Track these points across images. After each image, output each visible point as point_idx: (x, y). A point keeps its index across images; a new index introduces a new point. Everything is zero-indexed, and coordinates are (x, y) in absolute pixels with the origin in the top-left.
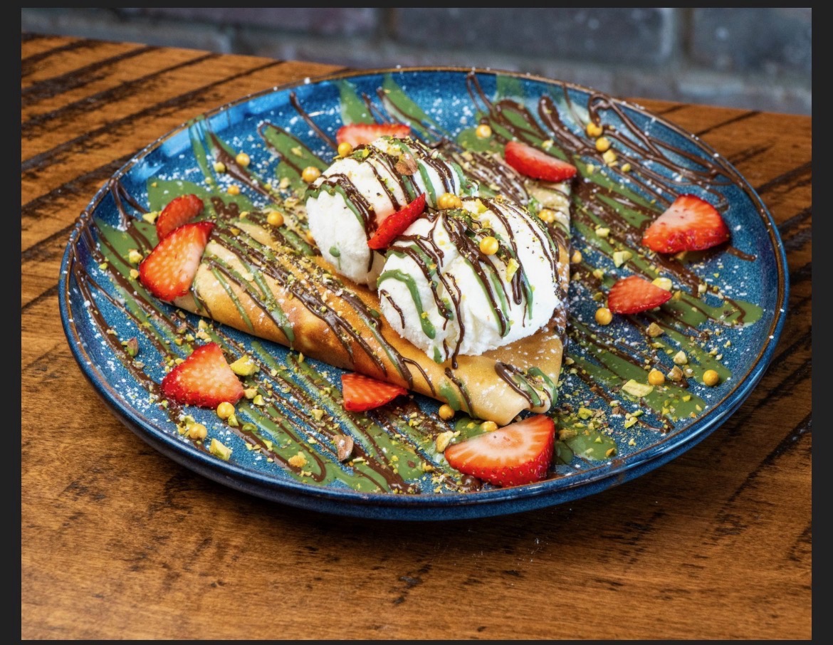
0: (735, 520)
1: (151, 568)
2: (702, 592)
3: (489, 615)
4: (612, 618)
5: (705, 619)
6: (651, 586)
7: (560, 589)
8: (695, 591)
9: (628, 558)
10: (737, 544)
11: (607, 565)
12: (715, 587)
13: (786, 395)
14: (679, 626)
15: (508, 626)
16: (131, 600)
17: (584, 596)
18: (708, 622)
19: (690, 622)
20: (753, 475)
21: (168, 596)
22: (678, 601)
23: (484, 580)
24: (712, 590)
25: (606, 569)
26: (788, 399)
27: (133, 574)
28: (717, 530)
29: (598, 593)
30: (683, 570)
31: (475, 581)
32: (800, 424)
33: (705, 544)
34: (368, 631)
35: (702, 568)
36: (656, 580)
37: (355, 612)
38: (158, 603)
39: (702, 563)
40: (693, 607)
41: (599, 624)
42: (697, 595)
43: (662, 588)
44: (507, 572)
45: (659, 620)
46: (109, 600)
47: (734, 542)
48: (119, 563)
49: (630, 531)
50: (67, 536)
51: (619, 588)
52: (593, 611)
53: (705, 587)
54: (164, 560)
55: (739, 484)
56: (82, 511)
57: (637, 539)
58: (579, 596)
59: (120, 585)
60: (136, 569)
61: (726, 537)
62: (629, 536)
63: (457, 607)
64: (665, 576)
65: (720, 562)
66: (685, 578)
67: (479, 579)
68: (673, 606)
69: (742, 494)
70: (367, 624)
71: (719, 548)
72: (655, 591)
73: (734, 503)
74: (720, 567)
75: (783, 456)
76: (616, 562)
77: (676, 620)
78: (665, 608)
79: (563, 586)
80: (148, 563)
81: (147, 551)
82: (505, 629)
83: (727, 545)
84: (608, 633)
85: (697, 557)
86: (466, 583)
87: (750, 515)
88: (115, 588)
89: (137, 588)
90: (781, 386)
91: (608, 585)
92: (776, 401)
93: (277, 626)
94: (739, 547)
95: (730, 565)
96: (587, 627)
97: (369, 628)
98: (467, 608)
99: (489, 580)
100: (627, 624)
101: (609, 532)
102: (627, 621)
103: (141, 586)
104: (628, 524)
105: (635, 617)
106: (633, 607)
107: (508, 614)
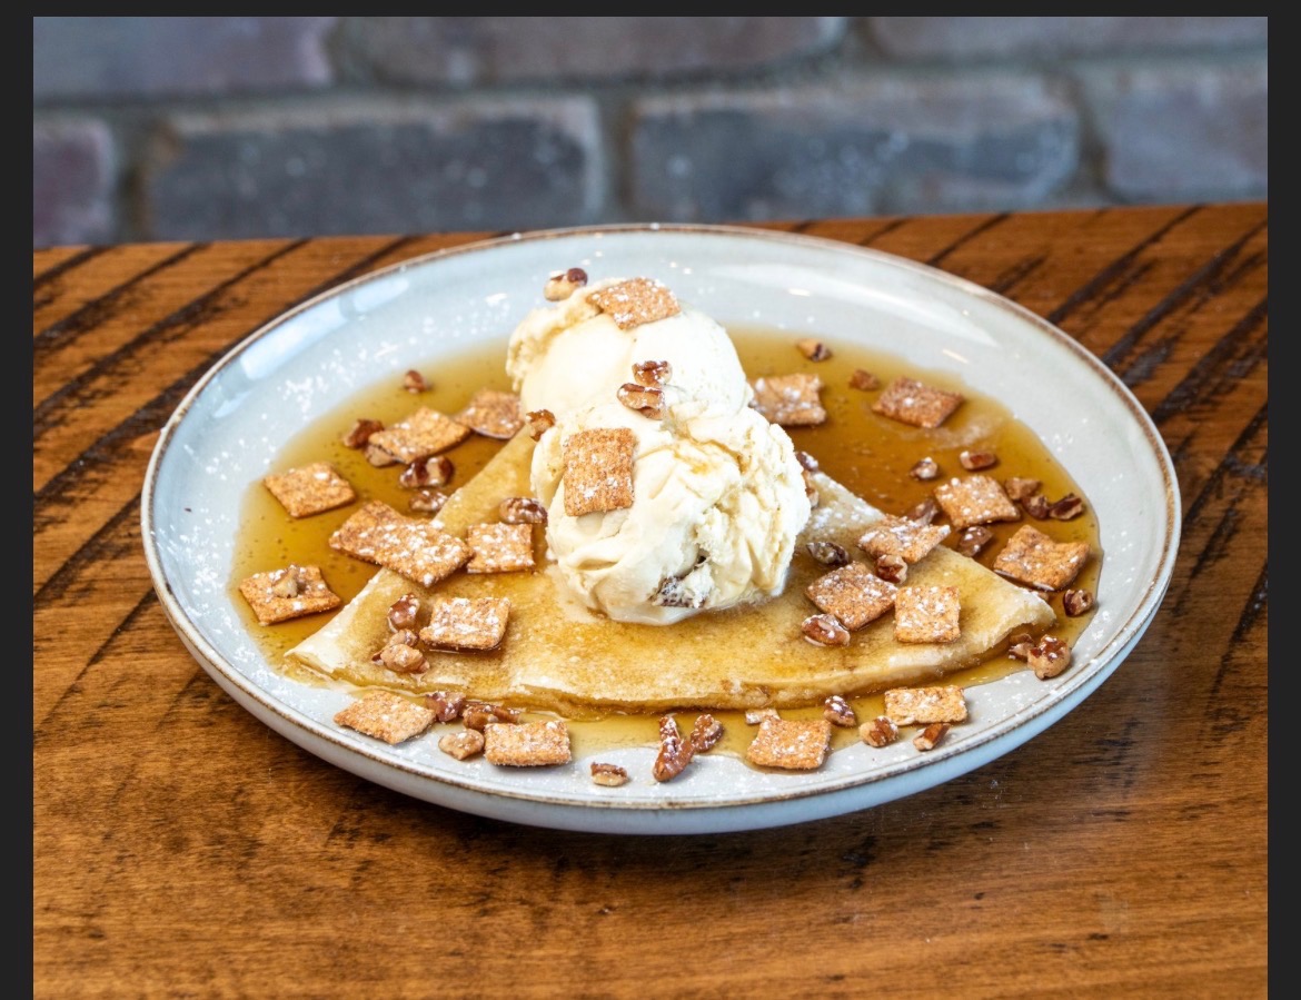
0: (1231, 713)
1: (505, 908)
2: (1231, 802)
3: (980, 878)
4: (1138, 853)
5: (1252, 832)
6: (1166, 808)
7: (1055, 832)
8: (1223, 803)
9: (1121, 782)
10: (1248, 741)
11: (1099, 795)
12: (1245, 794)
13: (1221, 556)
14: (1224, 846)
15: (1012, 886)
16: (502, 950)
17: (1088, 835)
18: (1257, 835)
19: (1234, 838)
20: (1227, 658)
21: (549, 936)
22: (1209, 818)
23: (952, 840)
24: (1244, 798)
25: (1100, 799)
26: (1225, 561)
27: (486, 920)
28: (1215, 728)
29: (1104, 828)
30: (1196, 782)
31: (942, 844)
32: (1256, 587)
33: (1207, 747)
34: (837, 926)
35: (1218, 775)
36: (1169, 800)
37: (806, 908)
38: (540, 947)
39: (1216, 770)
40: (1230, 822)
41: (1124, 863)
42: (1228, 807)
43: (1181, 807)
44: (976, 826)
45: (1195, 844)
46: (472, 956)
47: (1242, 738)
48: (457, 911)
49: (1106, 750)
50: (367, 893)
51: (1128, 817)
52: (1108, 850)
53: (1233, 796)
54: (518, 896)
55: (1215, 671)
56: (369, 858)
57: (1120, 757)
58: (1081, 836)
59: (476, 936)
60: (485, 913)
61: (1230, 735)
62: (1107, 756)
63: (933, 877)
64: (1177, 792)
65: (1237, 765)
66: (1203, 790)
67: (945, 840)
68: (1204, 825)
69: (1224, 682)
70: (831, 918)
71: (1228, 748)
72: (1173, 813)
73: (1219, 695)
74: (1241, 770)
75: (1253, 629)
76: (1108, 789)
77: (1216, 840)
78: (1197, 829)
79: (1055, 828)
80: (497, 904)
81: (488, 889)
82: (1010, 890)
83: (1236, 744)
84: (1141, 871)
85: (1205, 764)
86: (930, 848)
87: (1247, 705)
88: (471, 940)
89: (500, 935)
90: (1209, 548)
91: (1114, 817)
92: (1210, 566)
93: (715, 943)
94: (1251, 744)
95: (1251, 765)
96: (1111, 869)
97: (835, 922)
98: (948, 876)
99: (957, 839)
100: (1159, 855)
101: (1080, 756)
102: (1157, 852)
103: (506, 932)
104: (1100, 743)
105: (1164, 847)
106: (1154, 836)
107: (1005, 873)
